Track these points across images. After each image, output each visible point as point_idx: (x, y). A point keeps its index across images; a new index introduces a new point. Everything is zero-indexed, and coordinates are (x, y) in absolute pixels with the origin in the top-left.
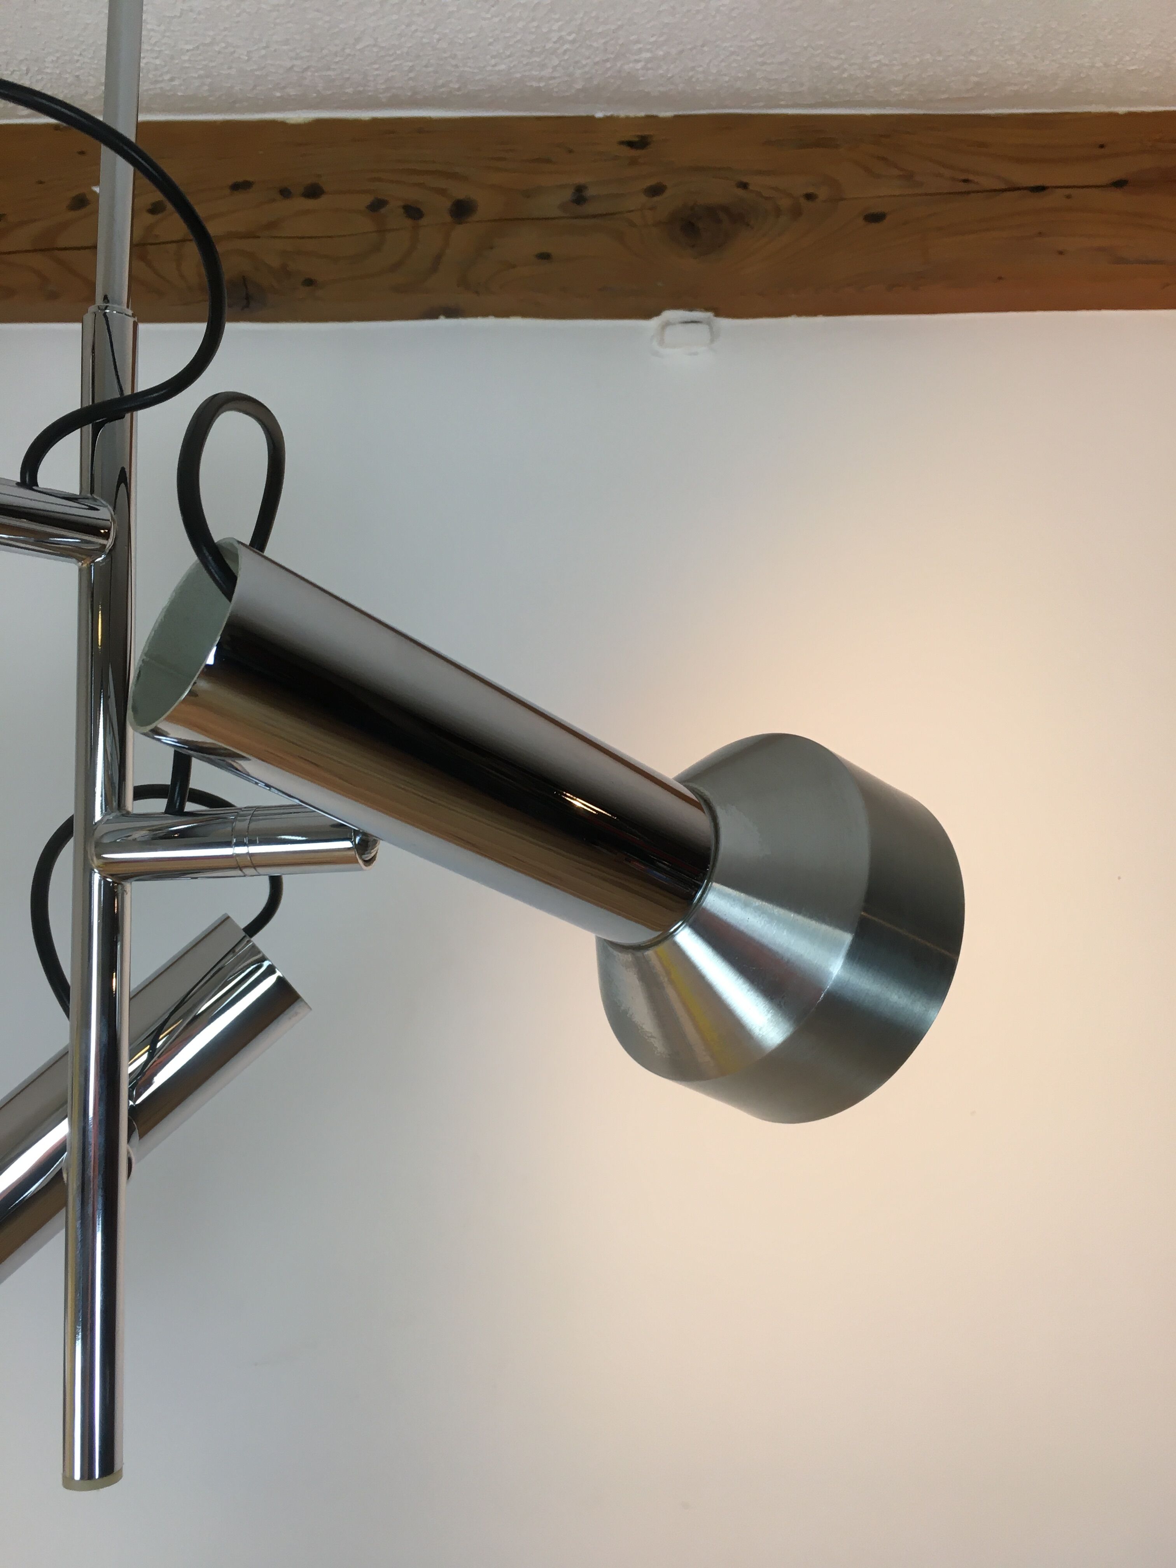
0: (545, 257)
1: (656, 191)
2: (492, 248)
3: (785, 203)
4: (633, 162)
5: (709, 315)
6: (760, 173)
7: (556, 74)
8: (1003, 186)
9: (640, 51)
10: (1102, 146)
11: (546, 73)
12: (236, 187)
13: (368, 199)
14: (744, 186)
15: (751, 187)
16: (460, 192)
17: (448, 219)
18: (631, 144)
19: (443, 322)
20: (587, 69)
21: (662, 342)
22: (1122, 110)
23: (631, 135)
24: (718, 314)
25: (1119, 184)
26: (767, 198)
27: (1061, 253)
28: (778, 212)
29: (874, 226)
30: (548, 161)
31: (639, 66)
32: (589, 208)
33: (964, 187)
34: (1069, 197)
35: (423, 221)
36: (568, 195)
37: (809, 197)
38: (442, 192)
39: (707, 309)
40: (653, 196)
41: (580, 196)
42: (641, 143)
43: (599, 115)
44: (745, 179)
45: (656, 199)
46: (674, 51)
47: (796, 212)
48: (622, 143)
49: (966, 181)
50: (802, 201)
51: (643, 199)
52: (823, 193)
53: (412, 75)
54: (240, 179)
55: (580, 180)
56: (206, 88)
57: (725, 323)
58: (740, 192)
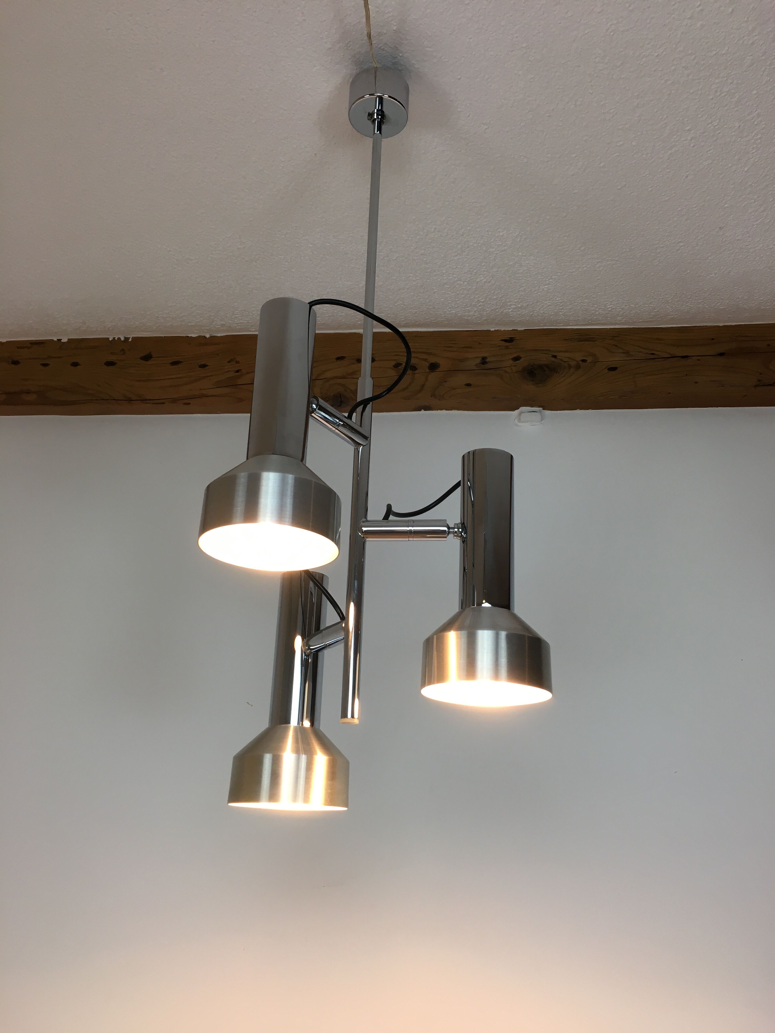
0: (469, 385)
1: (517, 359)
2: (446, 382)
3: (573, 363)
4: (507, 348)
5: (541, 409)
6: (561, 351)
7: (476, 314)
8: (670, 356)
9: (511, 305)
10: (713, 339)
11: (471, 313)
12: (338, 359)
13: (394, 363)
14: (555, 357)
15: (557, 357)
16: (433, 360)
17: (428, 370)
18: (505, 341)
19: (423, 412)
20: (488, 312)
21: (519, 420)
22: (721, 324)
23: (506, 337)
24: (544, 408)
25: (721, 354)
26: (565, 362)
27: (696, 383)
28: (570, 367)
29: (613, 373)
30: (471, 348)
31: (510, 311)
32: (487, 366)
33: (652, 356)
34: (699, 360)
35: (416, 372)
36: (478, 361)
37: (584, 361)
38: (425, 360)
39: (539, 407)
40: (516, 361)
41: (484, 361)
42: (511, 340)
43: (493, 329)
44: (555, 354)
45: (517, 362)
46: (525, 305)
47: (578, 367)
48: (502, 340)
49: (653, 354)
50: (581, 362)
51: (511, 362)
52: (589, 359)
53: (416, 315)
54: (340, 356)
55: (485, 355)
56: (330, 320)
57: (547, 412)
58: (553, 359)
